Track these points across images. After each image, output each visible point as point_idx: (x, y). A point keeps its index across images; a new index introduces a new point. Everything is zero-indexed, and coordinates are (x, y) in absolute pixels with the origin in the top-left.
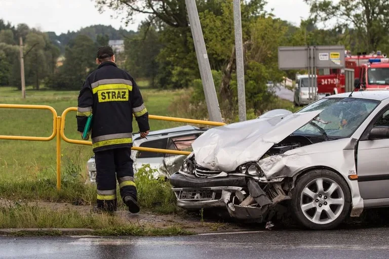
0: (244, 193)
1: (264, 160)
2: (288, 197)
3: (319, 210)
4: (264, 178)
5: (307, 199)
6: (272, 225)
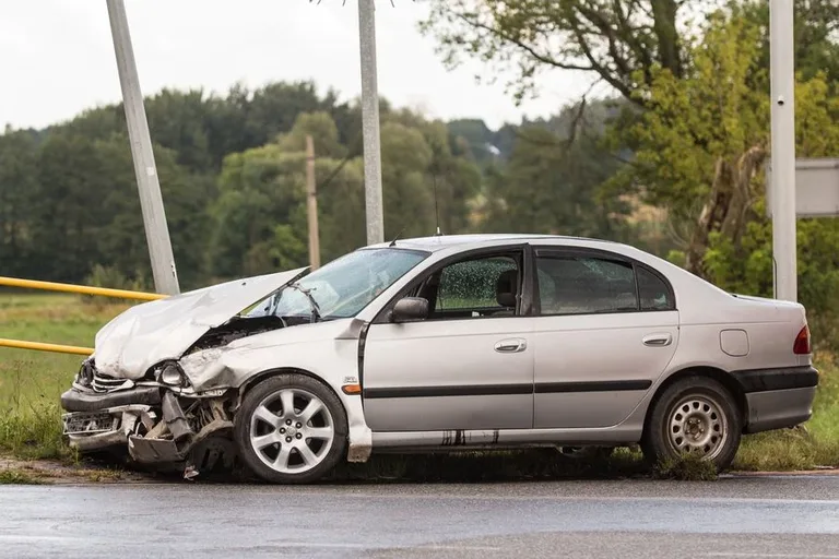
0: (152, 415)
1: (191, 356)
2: (229, 424)
3: (286, 449)
4: (190, 390)
5: (264, 427)
6: (196, 473)
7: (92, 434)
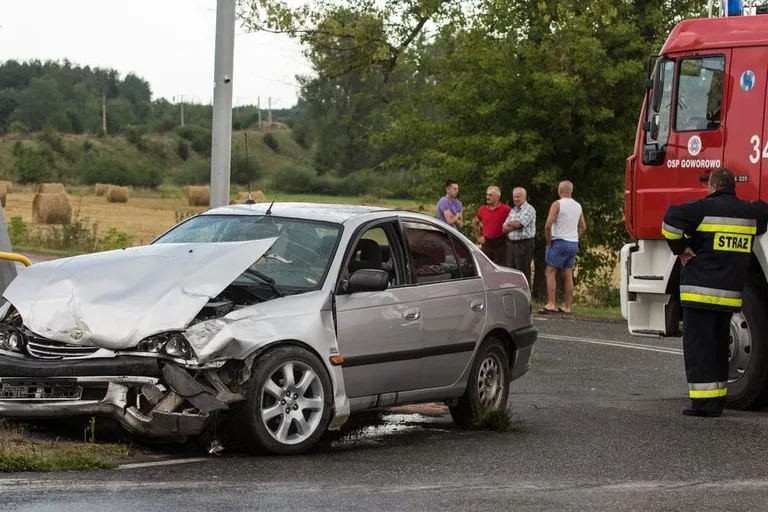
0: (162, 388)
1: (194, 327)
2: (238, 397)
3: (287, 420)
4: (194, 362)
5: (271, 399)
6: (221, 448)
7: (43, 402)
